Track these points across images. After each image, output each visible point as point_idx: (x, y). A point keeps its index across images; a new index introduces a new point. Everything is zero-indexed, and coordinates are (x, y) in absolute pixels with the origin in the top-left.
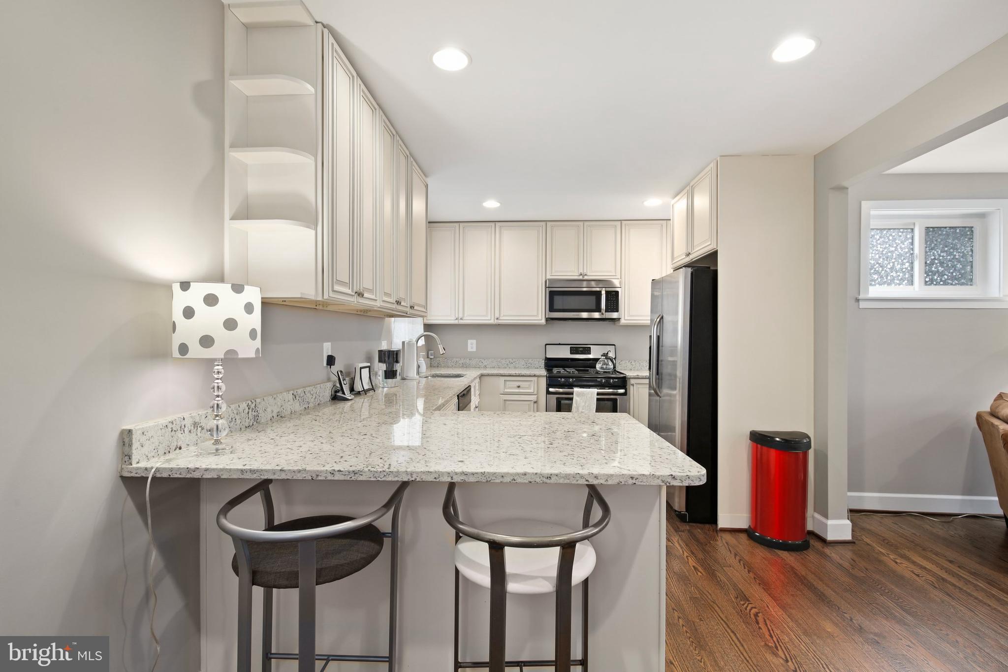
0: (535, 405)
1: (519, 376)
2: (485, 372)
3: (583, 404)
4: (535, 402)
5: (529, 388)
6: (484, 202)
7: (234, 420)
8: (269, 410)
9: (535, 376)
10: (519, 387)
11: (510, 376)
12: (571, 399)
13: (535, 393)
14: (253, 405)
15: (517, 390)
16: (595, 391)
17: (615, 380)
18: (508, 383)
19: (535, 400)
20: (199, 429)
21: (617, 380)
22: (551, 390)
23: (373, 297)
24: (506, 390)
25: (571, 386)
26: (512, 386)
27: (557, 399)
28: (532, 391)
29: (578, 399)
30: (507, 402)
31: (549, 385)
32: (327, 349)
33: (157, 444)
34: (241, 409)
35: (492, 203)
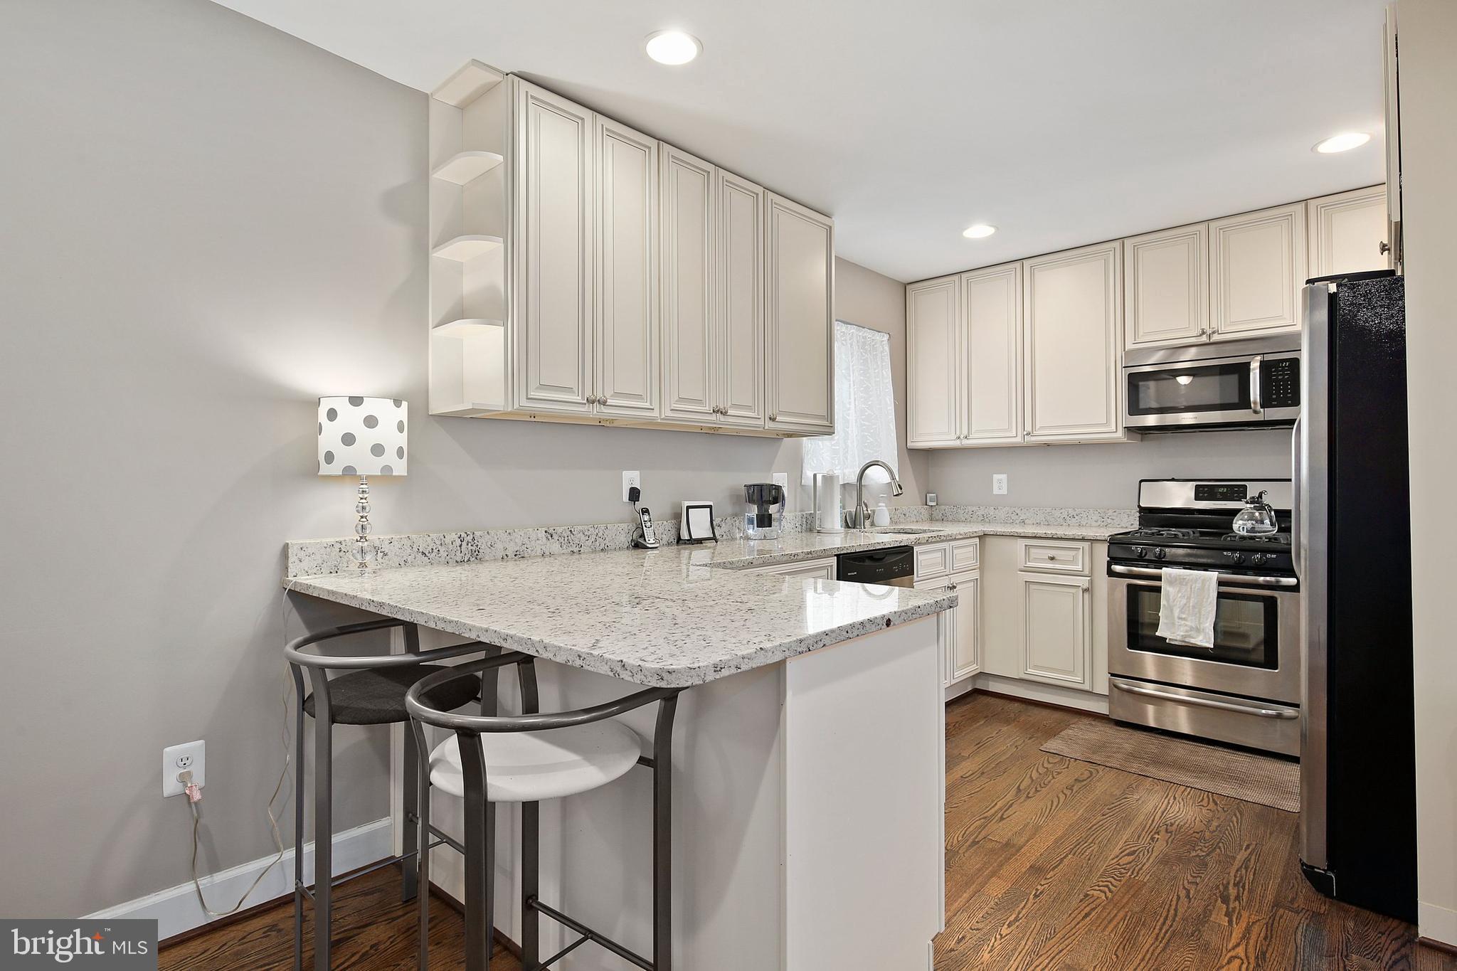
0: (1087, 595)
1: (1052, 538)
2: (989, 529)
3: (1184, 601)
4: (1085, 591)
5: (1074, 561)
6: (966, 229)
7: (435, 551)
8: (499, 546)
9: (1083, 539)
10: (1052, 559)
11: (1035, 537)
12: (1158, 590)
13: (1087, 572)
14: (470, 538)
15: (1050, 565)
16: (1213, 575)
17: (1269, 556)
18: (1032, 550)
19: (1086, 586)
20: (380, 555)
21: (1274, 556)
22: (1118, 568)
23: (647, 405)
24: (1029, 564)
25: (1161, 562)
26: (1039, 557)
27: (1129, 586)
28: (1079, 568)
29: (1170, 589)
30: (1032, 587)
31: (1113, 560)
32: (631, 478)
33: (320, 562)
34: (448, 540)
35: (979, 231)
